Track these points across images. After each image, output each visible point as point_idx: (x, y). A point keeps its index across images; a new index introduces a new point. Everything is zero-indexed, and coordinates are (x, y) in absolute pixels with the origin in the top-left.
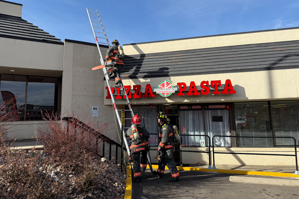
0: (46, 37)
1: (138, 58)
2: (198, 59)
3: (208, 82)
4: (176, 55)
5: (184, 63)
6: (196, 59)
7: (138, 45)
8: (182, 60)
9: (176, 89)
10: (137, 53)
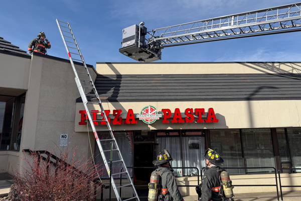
0: (7, 47)
1: (115, 79)
2: (178, 85)
3: (192, 109)
4: (155, 79)
5: (165, 88)
6: (176, 84)
7: (114, 65)
8: (162, 84)
9: (160, 116)
10: (113, 73)
